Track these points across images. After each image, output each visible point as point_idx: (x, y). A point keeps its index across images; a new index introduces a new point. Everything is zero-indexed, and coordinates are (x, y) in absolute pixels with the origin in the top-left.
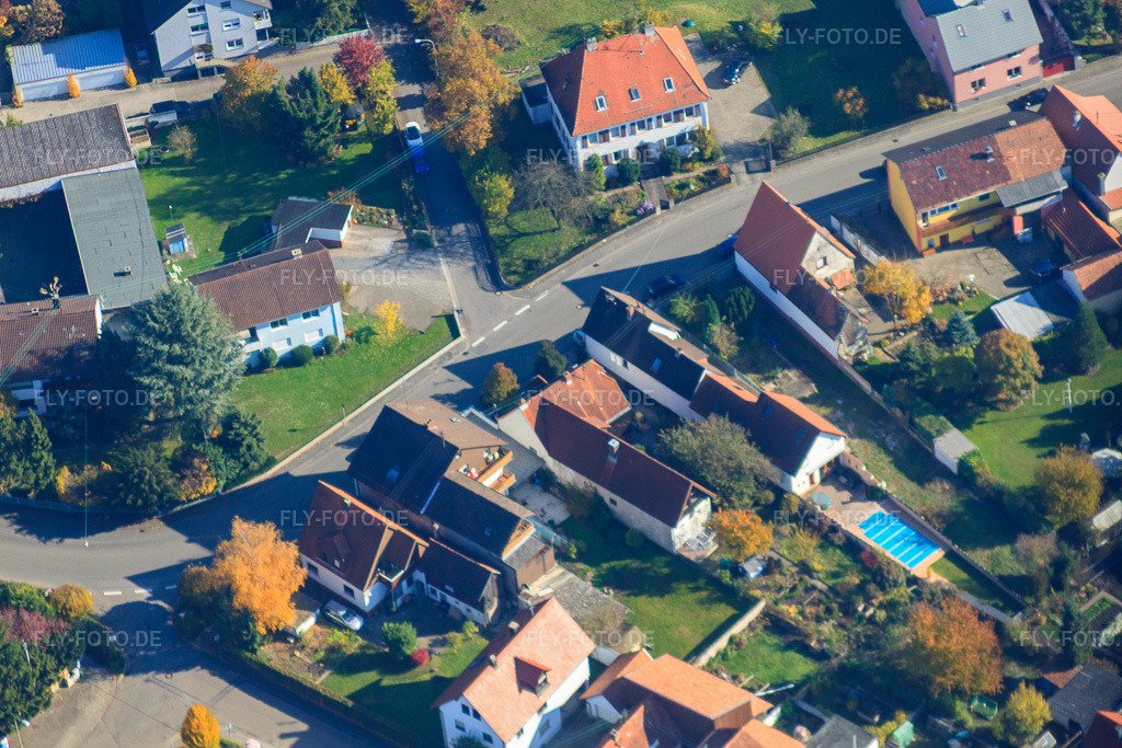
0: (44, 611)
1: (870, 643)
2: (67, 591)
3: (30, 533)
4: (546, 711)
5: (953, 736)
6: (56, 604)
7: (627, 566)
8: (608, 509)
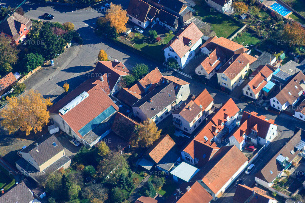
0: (62, 28)
1: (274, 35)
2: (68, 24)
3: (58, 11)
4: (191, 51)
5: (296, 56)
6: (65, 26)
7: (211, 17)
8: (206, 3)
